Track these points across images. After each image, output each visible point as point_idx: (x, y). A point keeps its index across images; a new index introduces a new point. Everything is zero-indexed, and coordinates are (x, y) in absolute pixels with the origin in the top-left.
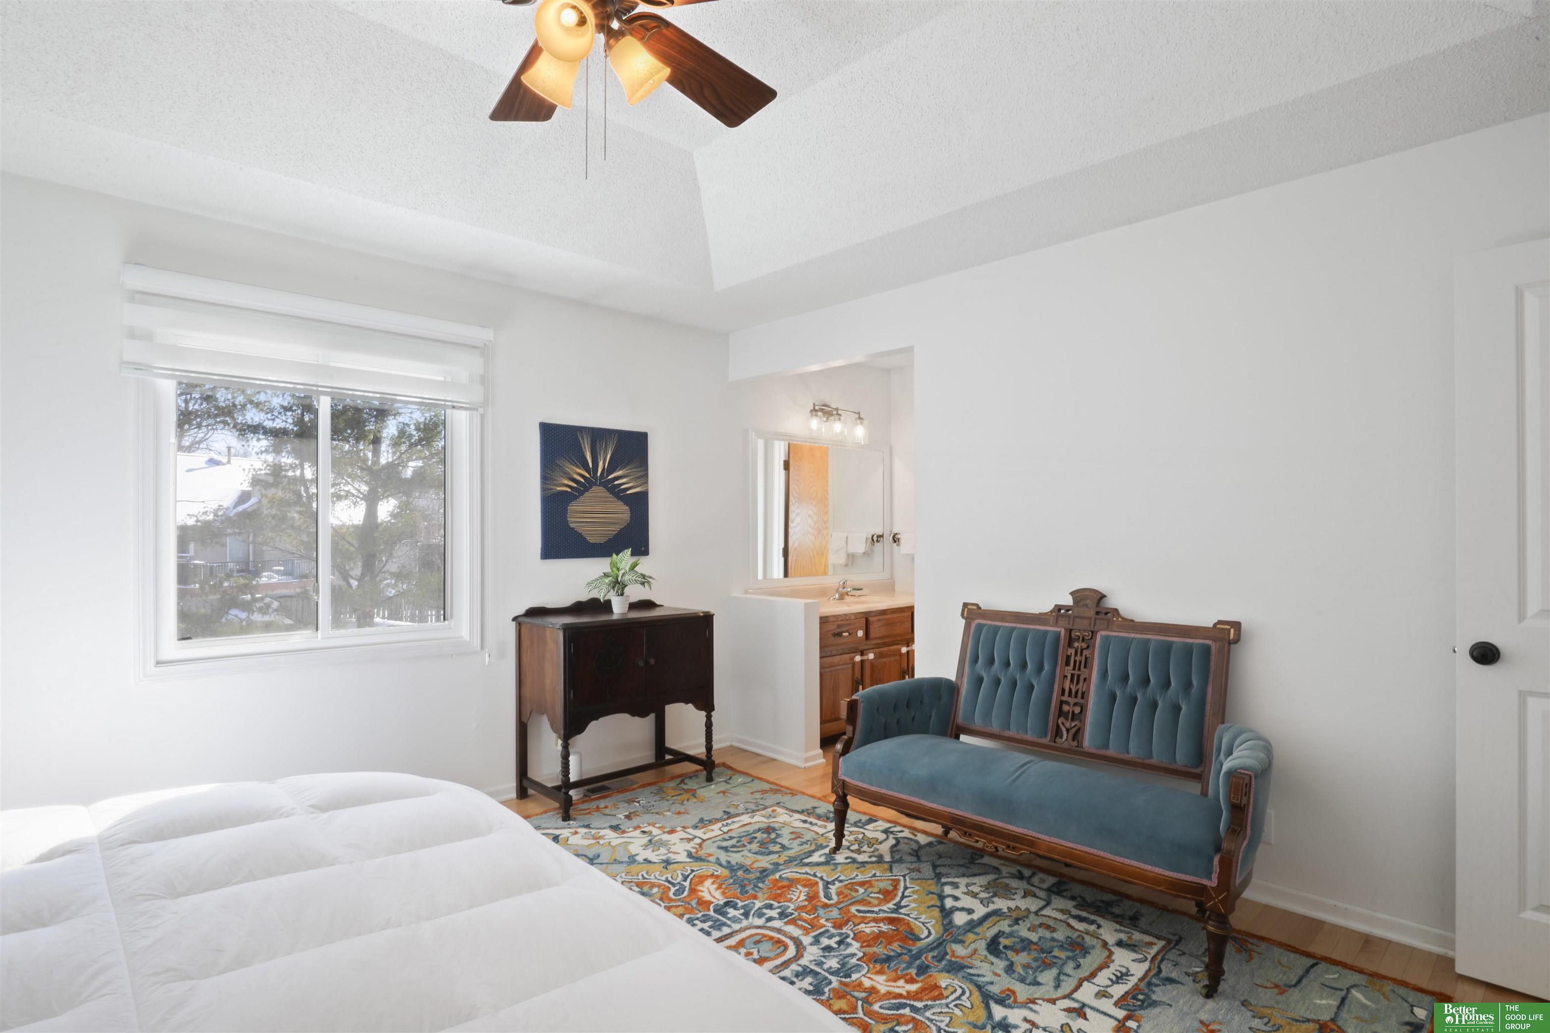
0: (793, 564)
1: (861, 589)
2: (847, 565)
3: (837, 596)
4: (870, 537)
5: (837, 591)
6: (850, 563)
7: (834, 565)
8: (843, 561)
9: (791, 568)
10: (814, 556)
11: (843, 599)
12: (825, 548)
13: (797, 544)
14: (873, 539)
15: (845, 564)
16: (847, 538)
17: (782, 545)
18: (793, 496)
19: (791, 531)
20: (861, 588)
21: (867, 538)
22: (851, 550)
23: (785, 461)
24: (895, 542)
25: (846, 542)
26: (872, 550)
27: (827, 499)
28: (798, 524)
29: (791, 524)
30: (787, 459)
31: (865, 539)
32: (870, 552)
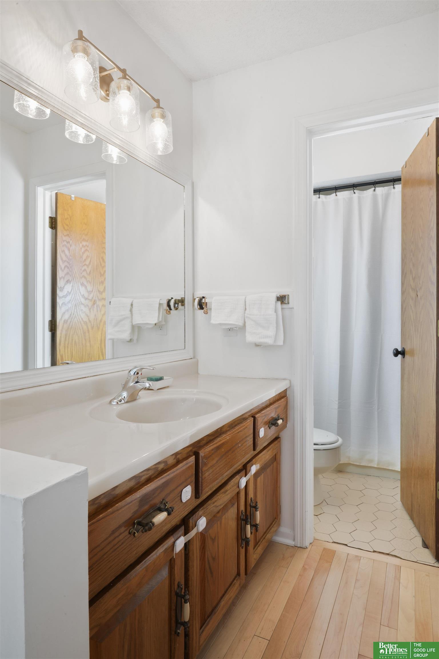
0: (63, 339)
1: (161, 379)
2: (131, 340)
3: (125, 394)
4: (165, 302)
5: (125, 387)
6: (135, 338)
7: (113, 340)
8: (126, 335)
9: (60, 344)
10: (88, 331)
11: (135, 400)
12: (101, 321)
13: (66, 317)
14: (169, 305)
15: (128, 339)
16: (132, 305)
17: (48, 317)
18: (62, 259)
19: (59, 301)
20: (159, 375)
21: (160, 304)
22: (138, 320)
23: (51, 218)
24: (201, 308)
25: (131, 311)
26: (166, 321)
27: (104, 267)
28: (69, 293)
29: (59, 293)
30: (54, 216)
31: (158, 306)
32: (163, 323)
